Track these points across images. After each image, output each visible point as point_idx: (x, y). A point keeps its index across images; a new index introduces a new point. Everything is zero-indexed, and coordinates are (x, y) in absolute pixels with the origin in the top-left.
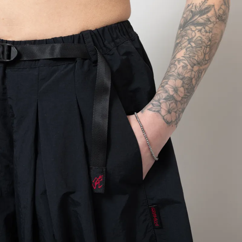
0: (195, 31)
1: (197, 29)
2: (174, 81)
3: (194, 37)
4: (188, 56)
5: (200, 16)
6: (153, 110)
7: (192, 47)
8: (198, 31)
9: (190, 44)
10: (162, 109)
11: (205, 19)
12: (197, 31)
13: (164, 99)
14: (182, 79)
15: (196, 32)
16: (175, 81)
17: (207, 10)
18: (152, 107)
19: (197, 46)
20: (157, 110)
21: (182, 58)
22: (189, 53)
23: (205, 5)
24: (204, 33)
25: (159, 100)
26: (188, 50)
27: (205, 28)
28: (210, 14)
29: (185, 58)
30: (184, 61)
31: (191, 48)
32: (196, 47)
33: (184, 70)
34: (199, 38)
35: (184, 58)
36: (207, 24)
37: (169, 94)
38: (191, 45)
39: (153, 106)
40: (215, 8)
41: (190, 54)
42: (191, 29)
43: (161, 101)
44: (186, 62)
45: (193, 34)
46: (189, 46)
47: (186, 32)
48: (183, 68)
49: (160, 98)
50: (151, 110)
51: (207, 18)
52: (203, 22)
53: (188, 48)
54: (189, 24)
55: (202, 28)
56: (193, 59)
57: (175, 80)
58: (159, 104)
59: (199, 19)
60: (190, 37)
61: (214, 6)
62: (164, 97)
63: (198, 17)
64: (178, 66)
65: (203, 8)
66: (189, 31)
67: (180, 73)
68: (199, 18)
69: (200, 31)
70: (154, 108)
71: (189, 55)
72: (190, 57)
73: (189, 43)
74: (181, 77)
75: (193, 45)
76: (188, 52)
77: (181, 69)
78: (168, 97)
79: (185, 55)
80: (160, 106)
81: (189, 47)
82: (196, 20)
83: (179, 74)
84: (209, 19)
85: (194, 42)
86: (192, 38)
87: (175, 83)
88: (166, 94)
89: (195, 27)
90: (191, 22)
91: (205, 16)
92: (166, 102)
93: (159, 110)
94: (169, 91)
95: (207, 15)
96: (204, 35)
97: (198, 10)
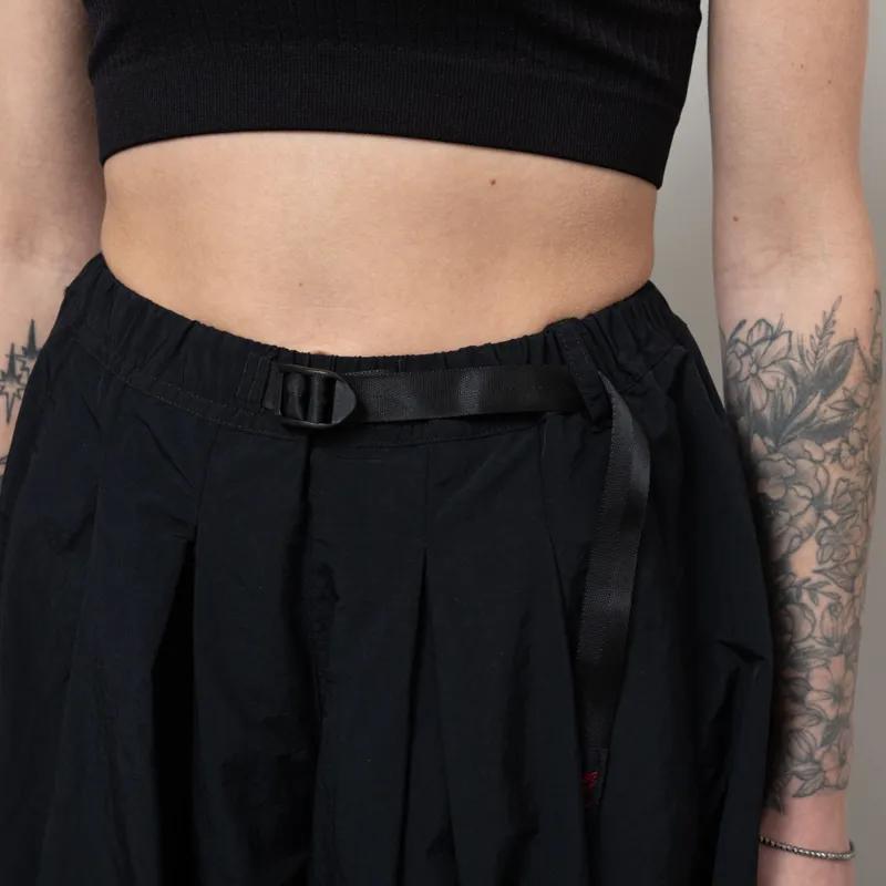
0: (823, 461)
1: (827, 453)
2: (824, 671)
3: (827, 487)
4: (830, 564)
5: (824, 397)
6: (810, 790)
7: (832, 527)
8: (833, 461)
9: (825, 518)
10: (827, 775)
11: (840, 406)
12: (829, 459)
13: (822, 745)
14: (840, 652)
15: (827, 464)
16: (828, 668)
17: (840, 368)
18: (803, 785)
19: (845, 517)
20: (818, 784)
21: (816, 578)
22: (831, 551)
23: (830, 347)
24: (850, 462)
25: (811, 755)
26: (824, 541)
27: (847, 442)
28: (850, 381)
29: (826, 575)
30: (827, 589)
31: (829, 532)
32: (842, 522)
33: (837, 618)
34: (842, 486)
35: (822, 578)
36: (851, 420)
37: (828, 720)
38: (829, 522)
39: (802, 782)
40: (862, 348)
41: (833, 554)
42: (809, 453)
43: (818, 755)
44: (832, 588)
45: (822, 475)
46: (823, 524)
47: (794, 466)
48: (831, 613)
49: (811, 749)
50: (805, 795)
51: (846, 400)
52: (839, 419)
53: (822, 536)
54: (794, 429)
55: (840, 445)
56: (846, 565)
57: (826, 666)
58: (816, 767)
59: (825, 411)
60: (817, 491)
61: (856, 340)
62: (819, 740)
63: (820, 402)
64: (818, 612)
65: (827, 358)
66: (805, 464)
67: (830, 636)
68: (823, 407)
69: (837, 456)
70: (809, 783)
71: (834, 561)
72: (837, 566)
73: (820, 515)
74: (837, 645)
75: (833, 517)
76: (826, 549)
77: (827, 618)
78: (828, 733)
79: (821, 562)
80: (821, 770)
81: (825, 529)
82: (814, 414)
83: (829, 642)
84: (851, 402)
85: (831, 507)
86: (823, 493)
87: (830, 677)
88: (822, 726)
89: (820, 445)
90: (799, 425)
91: (838, 395)
92: (829, 750)
93: (822, 780)
94: (823, 711)
95: (845, 389)
96: (850, 469)
97: (811, 368)
